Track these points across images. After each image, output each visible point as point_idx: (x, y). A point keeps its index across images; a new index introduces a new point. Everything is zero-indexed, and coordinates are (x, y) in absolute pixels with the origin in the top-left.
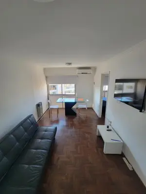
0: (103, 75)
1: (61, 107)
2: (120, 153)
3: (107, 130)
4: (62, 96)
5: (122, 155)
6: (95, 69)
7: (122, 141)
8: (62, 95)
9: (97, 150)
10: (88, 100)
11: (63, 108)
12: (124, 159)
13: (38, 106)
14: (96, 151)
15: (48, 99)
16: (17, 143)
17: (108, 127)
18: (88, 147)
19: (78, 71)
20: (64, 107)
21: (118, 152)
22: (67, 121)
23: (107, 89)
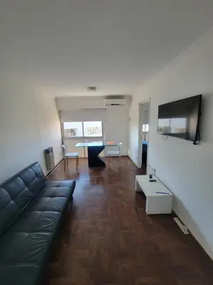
0: (141, 105)
1: (83, 156)
2: (170, 212)
3: (151, 181)
4: (84, 139)
5: (173, 215)
6: (130, 98)
7: (171, 194)
8: (84, 137)
9: (136, 210)
10: (121, 143)
11: (85, 158)
12: (175, 219)
13: (47, 152)
14: (134, 211)
15: (63, 144)
16: (12, 202)
17: (151, 177)
18: (122, 207)
19: (106, 101)
20: (87, 156)
21: (166, 210)
22: (91, 174)
23: (147, 130)
